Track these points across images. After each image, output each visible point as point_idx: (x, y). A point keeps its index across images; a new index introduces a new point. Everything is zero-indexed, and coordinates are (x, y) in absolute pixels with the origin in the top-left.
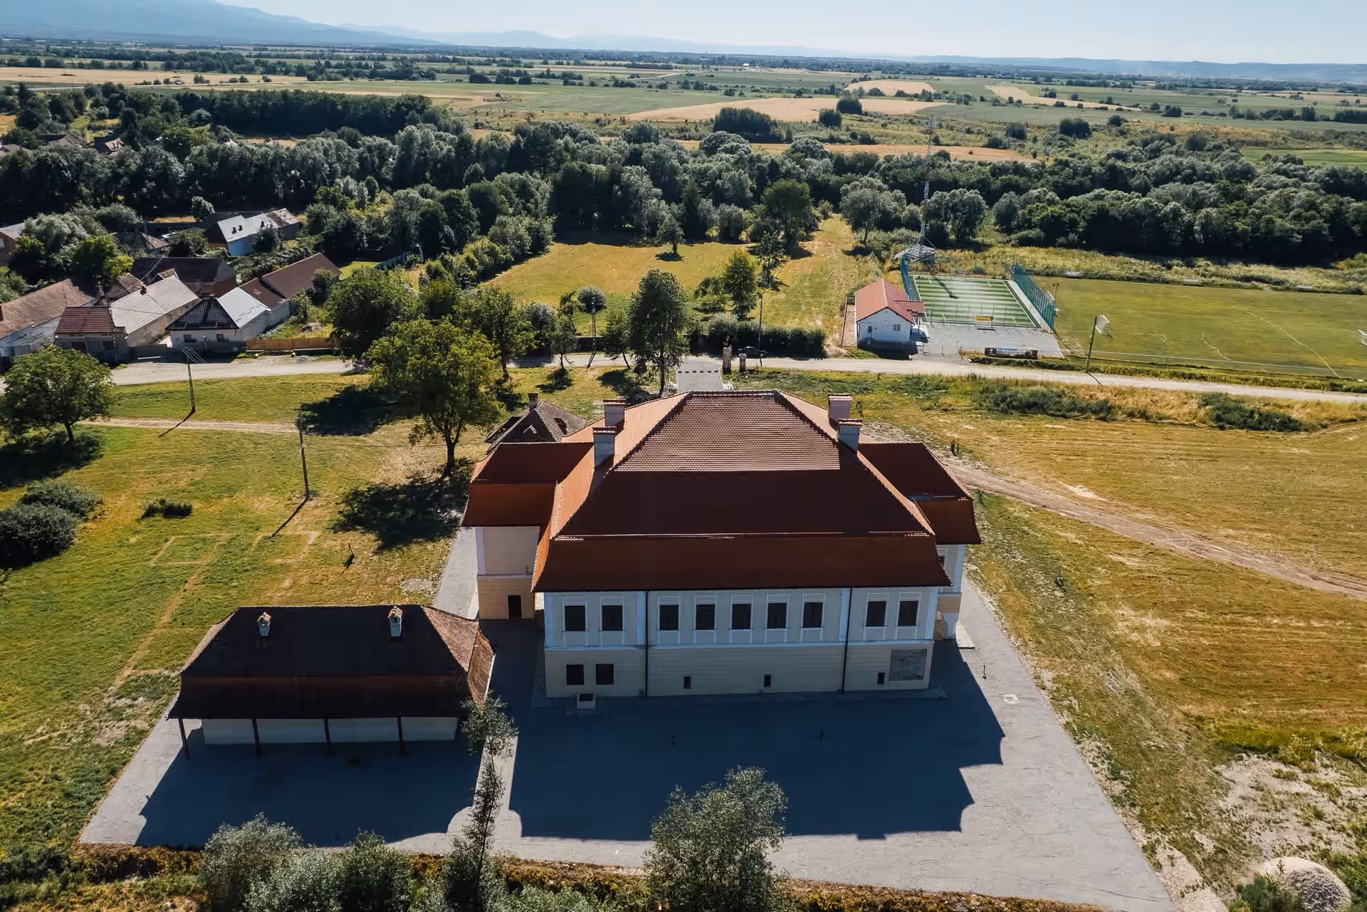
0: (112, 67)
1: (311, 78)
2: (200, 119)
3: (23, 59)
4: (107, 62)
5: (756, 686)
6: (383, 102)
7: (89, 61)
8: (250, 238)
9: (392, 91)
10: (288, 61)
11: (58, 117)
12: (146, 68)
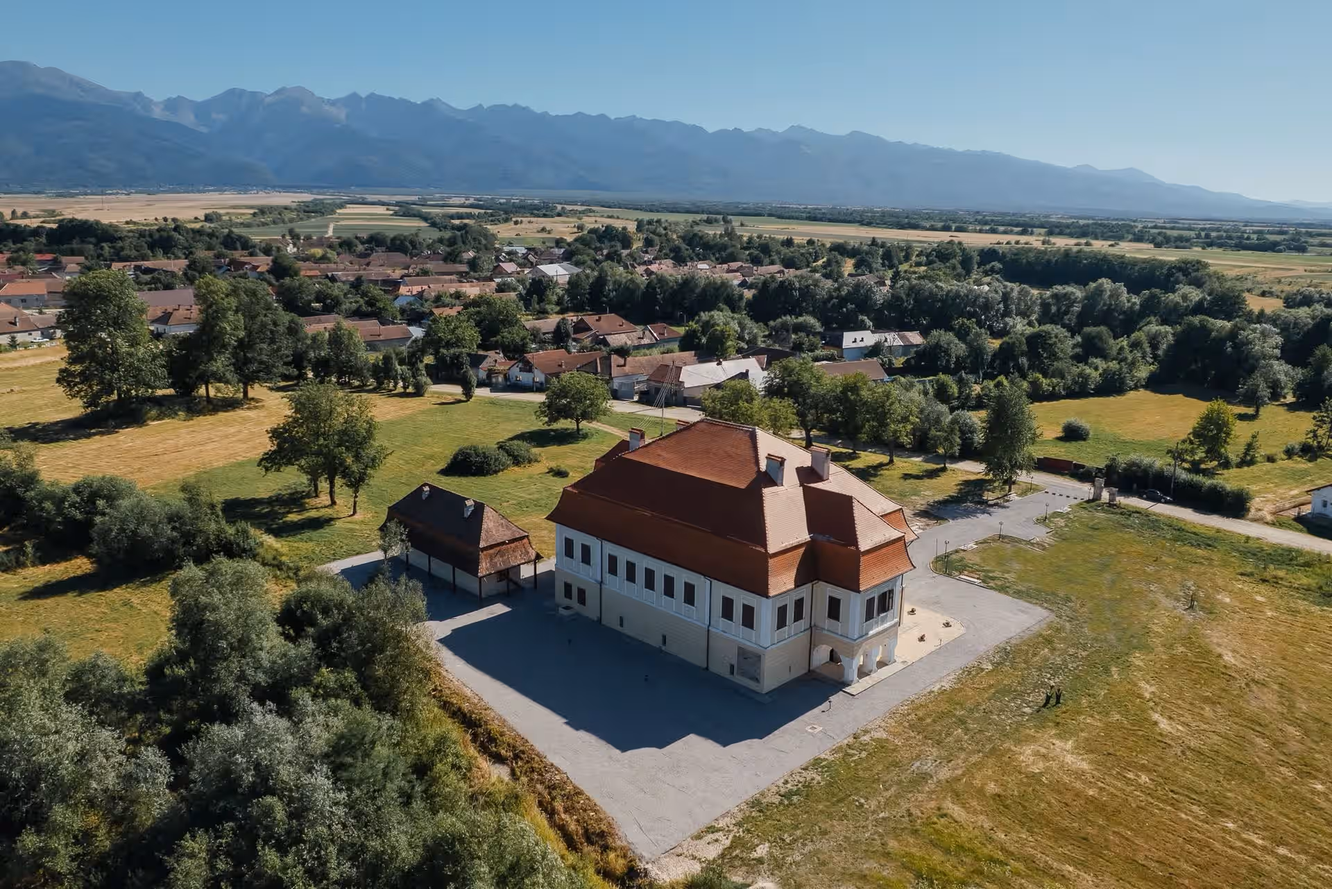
0: (1005, 232)
1: (1158, 245)
2: (993, 271)
3: (940, 225)
4: (1002, 228)
5: (655, 641)
6: (1162, 264)
7: (987, 227)
8: (866, 347)
9: (1170, 256)
10: (1169, 232)
11: (886, 262)
12: (1032, 234)
